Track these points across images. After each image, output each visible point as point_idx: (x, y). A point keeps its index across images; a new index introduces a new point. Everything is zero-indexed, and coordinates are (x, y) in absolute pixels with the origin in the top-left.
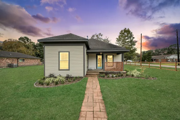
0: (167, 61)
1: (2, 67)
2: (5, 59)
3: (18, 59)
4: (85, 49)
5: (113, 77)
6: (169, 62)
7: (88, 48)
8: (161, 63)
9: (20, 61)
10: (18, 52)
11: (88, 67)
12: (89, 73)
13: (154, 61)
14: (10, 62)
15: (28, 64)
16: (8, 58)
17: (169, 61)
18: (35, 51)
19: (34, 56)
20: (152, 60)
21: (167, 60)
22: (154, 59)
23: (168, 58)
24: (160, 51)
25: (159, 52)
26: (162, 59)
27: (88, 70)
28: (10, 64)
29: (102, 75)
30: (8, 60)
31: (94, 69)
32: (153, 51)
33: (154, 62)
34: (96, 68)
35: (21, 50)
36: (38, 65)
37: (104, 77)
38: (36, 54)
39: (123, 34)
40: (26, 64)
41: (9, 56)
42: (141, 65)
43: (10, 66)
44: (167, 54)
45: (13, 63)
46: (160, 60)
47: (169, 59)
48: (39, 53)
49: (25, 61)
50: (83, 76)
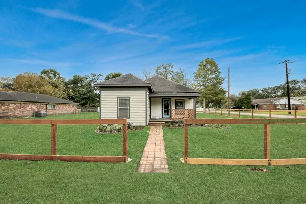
0: (276, 109)
1: (26, 116)
2: (30, 104)
3: (46, 105)
4: (148, 93)
5: (179, 126)
6: (279, 109)
7: (151, 92)
8: (270, 111)
9: (49, 107)
10: (41, 93)
11: (150, 115)
12: (152, 123)
13: (257, 107)
14: (36, 109)
15: (60, 112)
16: (33, 102)
17: (279, 107)
18: (67, 92)
19: (65, 99)
20: (253, 107)
21: (276, 106)
22: (257, 105)
23: (277, 103)
24: (270, 91)
25: (268, 93)
26: (268, 104)
27: (151, 119)
28: (37, 112)
29: (167, 125)
30: (34, 106)
31: (158, 118)
32: (258, 91)
33: (256, 109)
34: (161, 118)
35: (45, 91)
36: (74, 113)
37: (169, 126)
38: (69, 97)
39: (205, 66)
40: (58, 112)
41: (35, 100)
42: (229, 114)
43: (37, 114)
44: (282, 97)
45: (40, 109)
46: (265, 106)
47: (278, 105)
48: (73, 94)
49: (57, 107)
50: (145, 125)
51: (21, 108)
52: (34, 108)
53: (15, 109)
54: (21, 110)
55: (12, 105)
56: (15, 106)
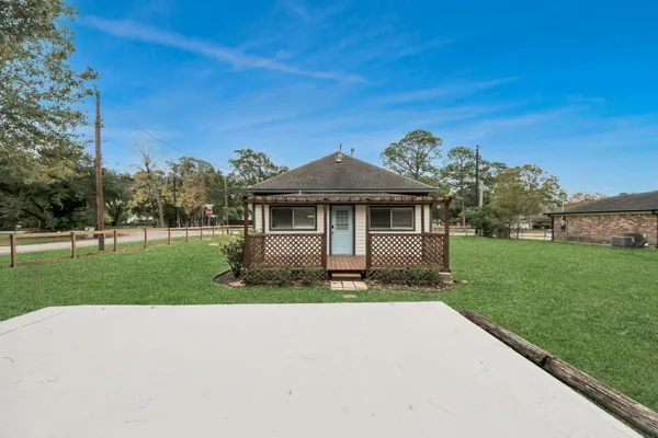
2: (616, 218)
16: (624, 213)
51: (599, 224)
52: (626, 225)
53: (590, 226)
54: (599, 228)
55: (585, 220)
56: (590, 221)
